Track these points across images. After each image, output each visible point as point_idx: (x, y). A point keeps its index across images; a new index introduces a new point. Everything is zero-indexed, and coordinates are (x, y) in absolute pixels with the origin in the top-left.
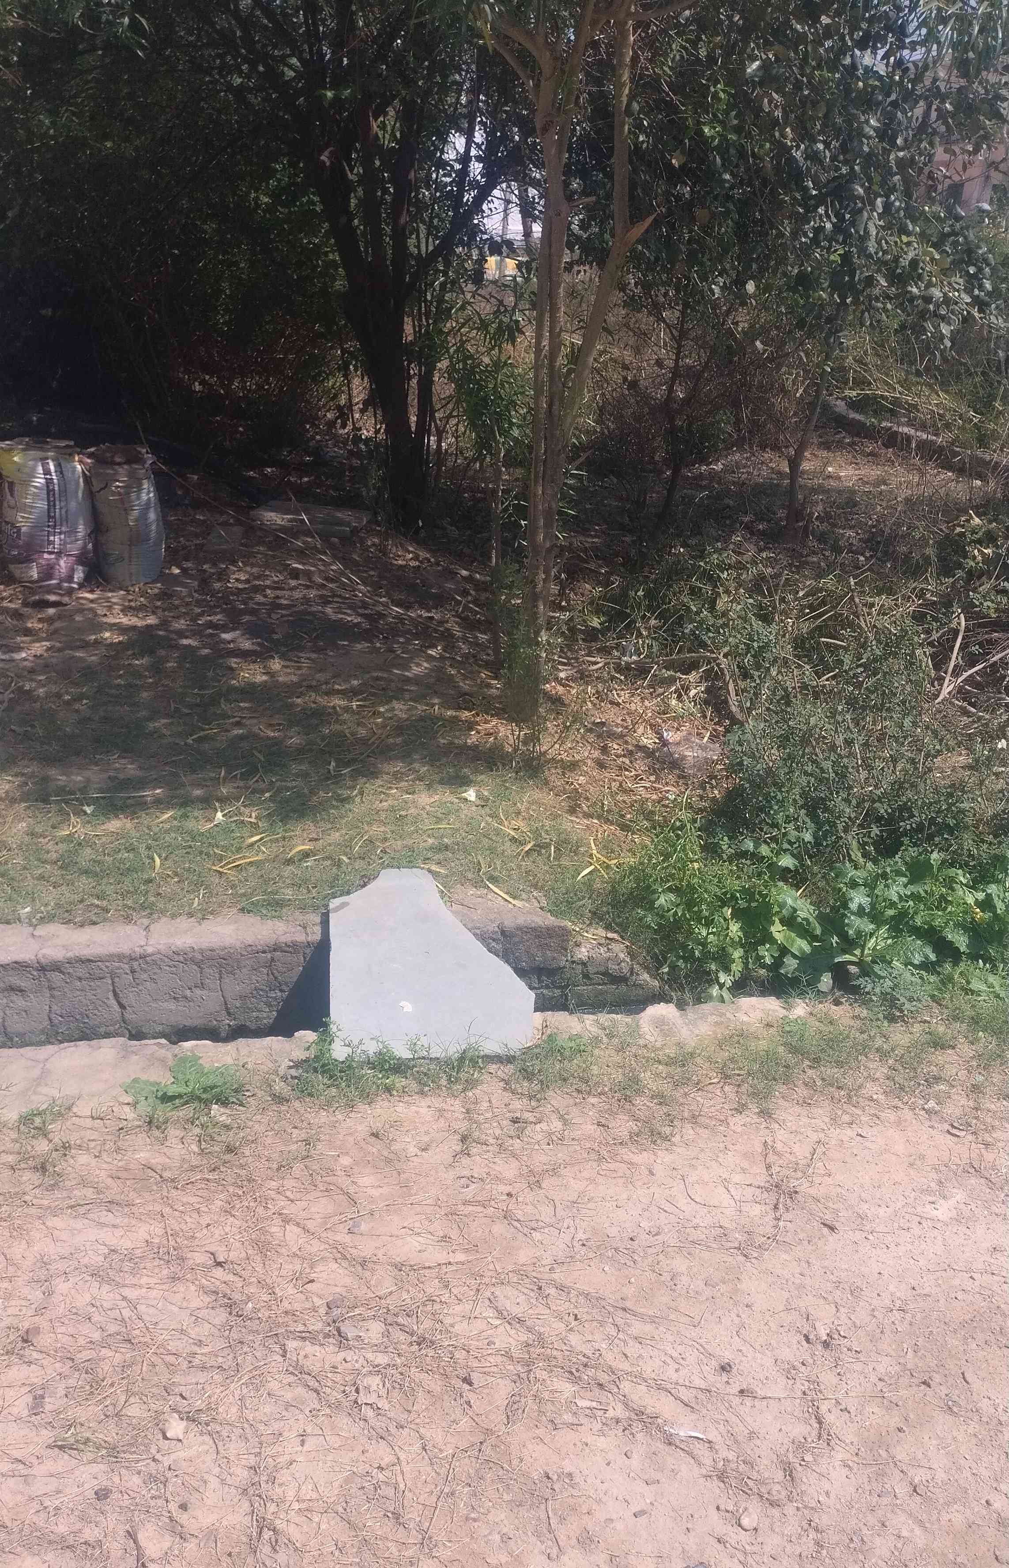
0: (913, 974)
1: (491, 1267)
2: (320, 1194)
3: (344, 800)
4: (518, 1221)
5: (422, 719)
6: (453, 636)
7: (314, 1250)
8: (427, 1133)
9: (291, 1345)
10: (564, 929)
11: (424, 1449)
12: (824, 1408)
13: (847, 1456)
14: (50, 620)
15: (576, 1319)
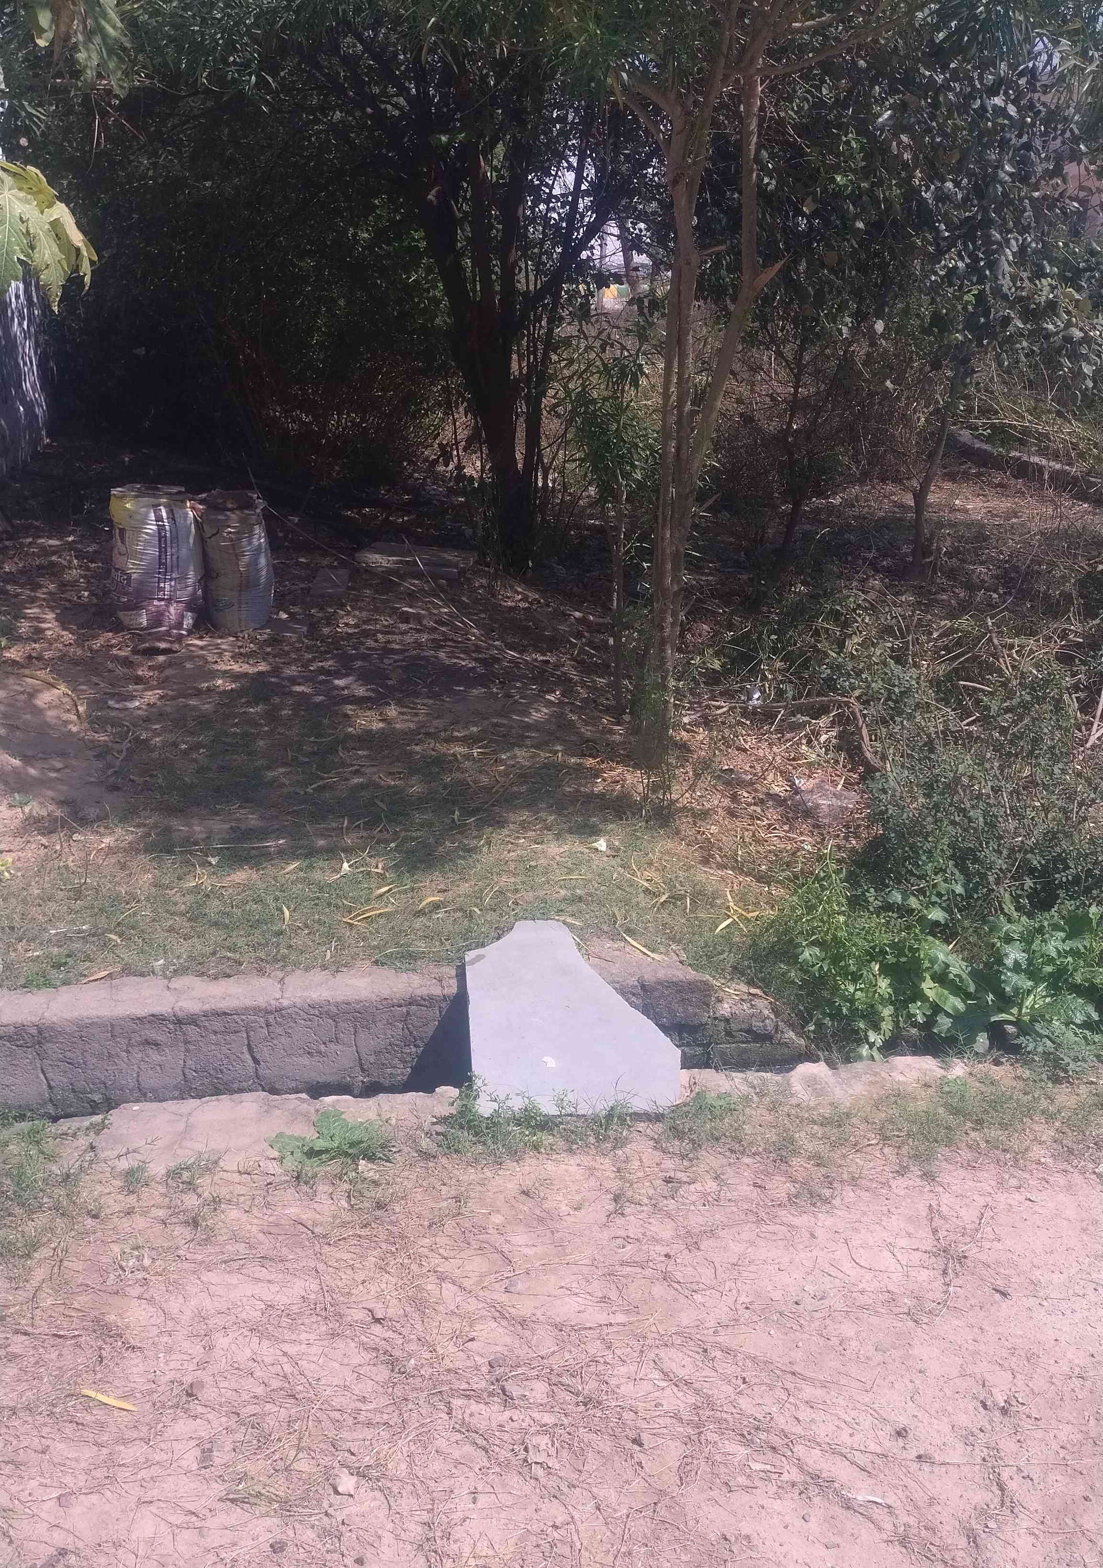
0: (1076, 1034)
1: (653, 1329)
2: (473, 1252)
3: (469, 850)
4: (679, 1282)
5: (546, 766)
6: (571, 680)
7: (471, 1308)
8: (578, 1192)
9: (457, 1402)
10: (705, 983)
11: (598, 1508)
12: (1005, 1476)
13: (1032, 1524)
14: (160, 668)
15: (744, 1382)
